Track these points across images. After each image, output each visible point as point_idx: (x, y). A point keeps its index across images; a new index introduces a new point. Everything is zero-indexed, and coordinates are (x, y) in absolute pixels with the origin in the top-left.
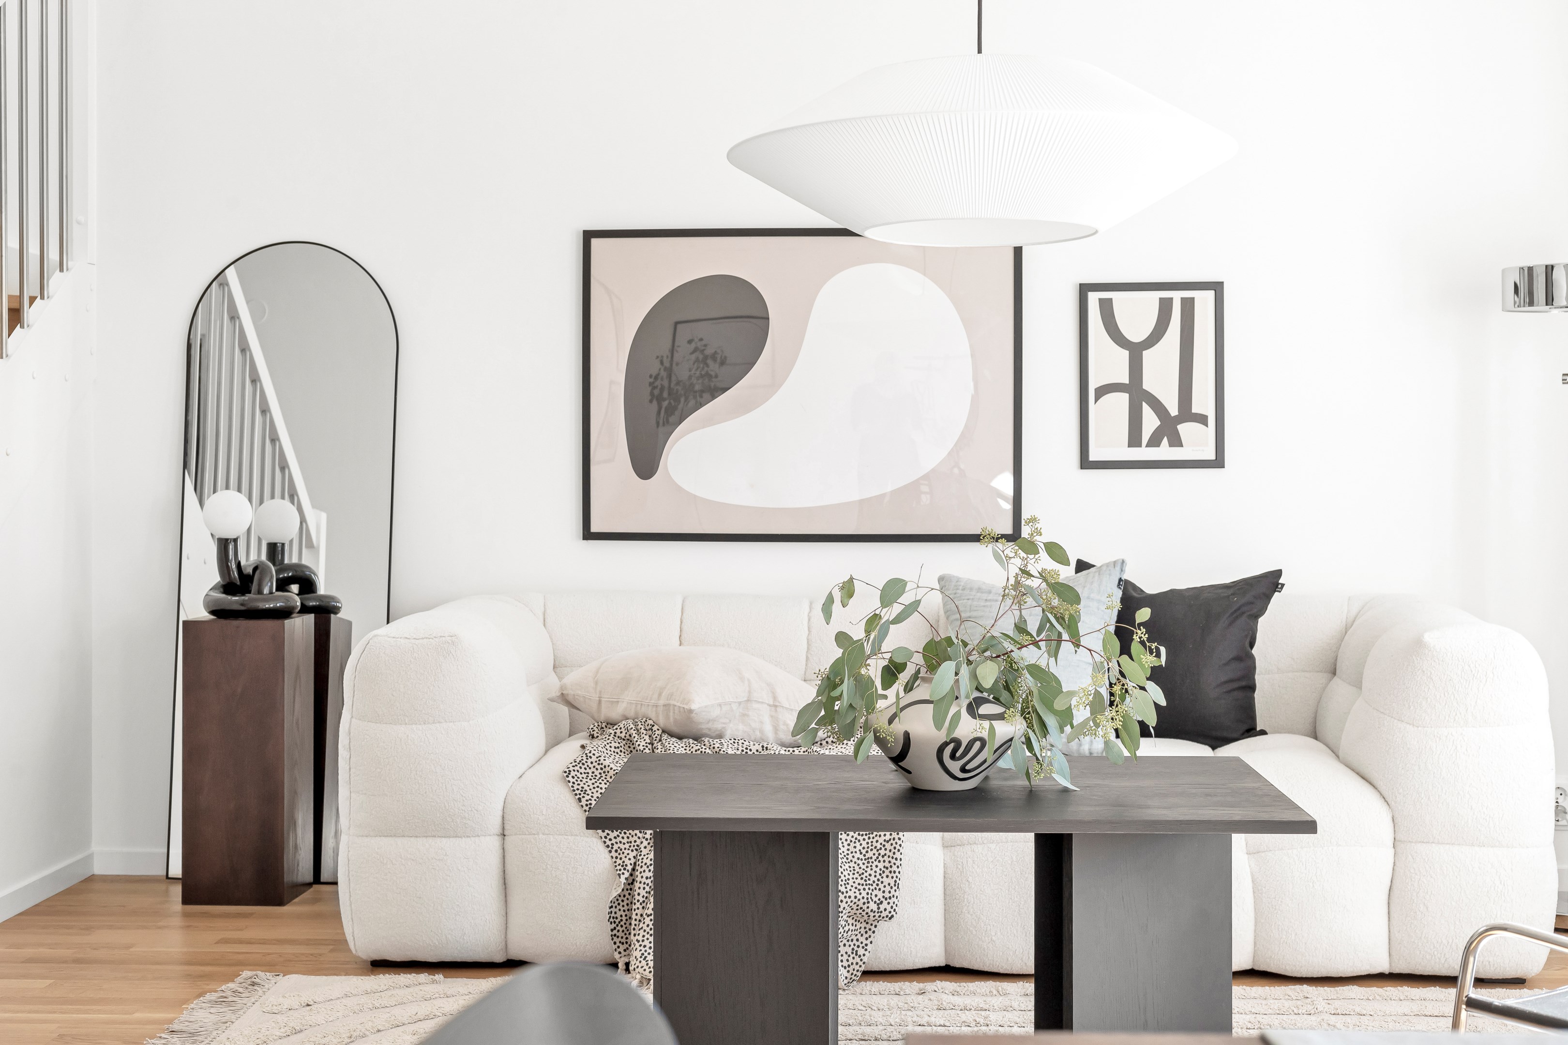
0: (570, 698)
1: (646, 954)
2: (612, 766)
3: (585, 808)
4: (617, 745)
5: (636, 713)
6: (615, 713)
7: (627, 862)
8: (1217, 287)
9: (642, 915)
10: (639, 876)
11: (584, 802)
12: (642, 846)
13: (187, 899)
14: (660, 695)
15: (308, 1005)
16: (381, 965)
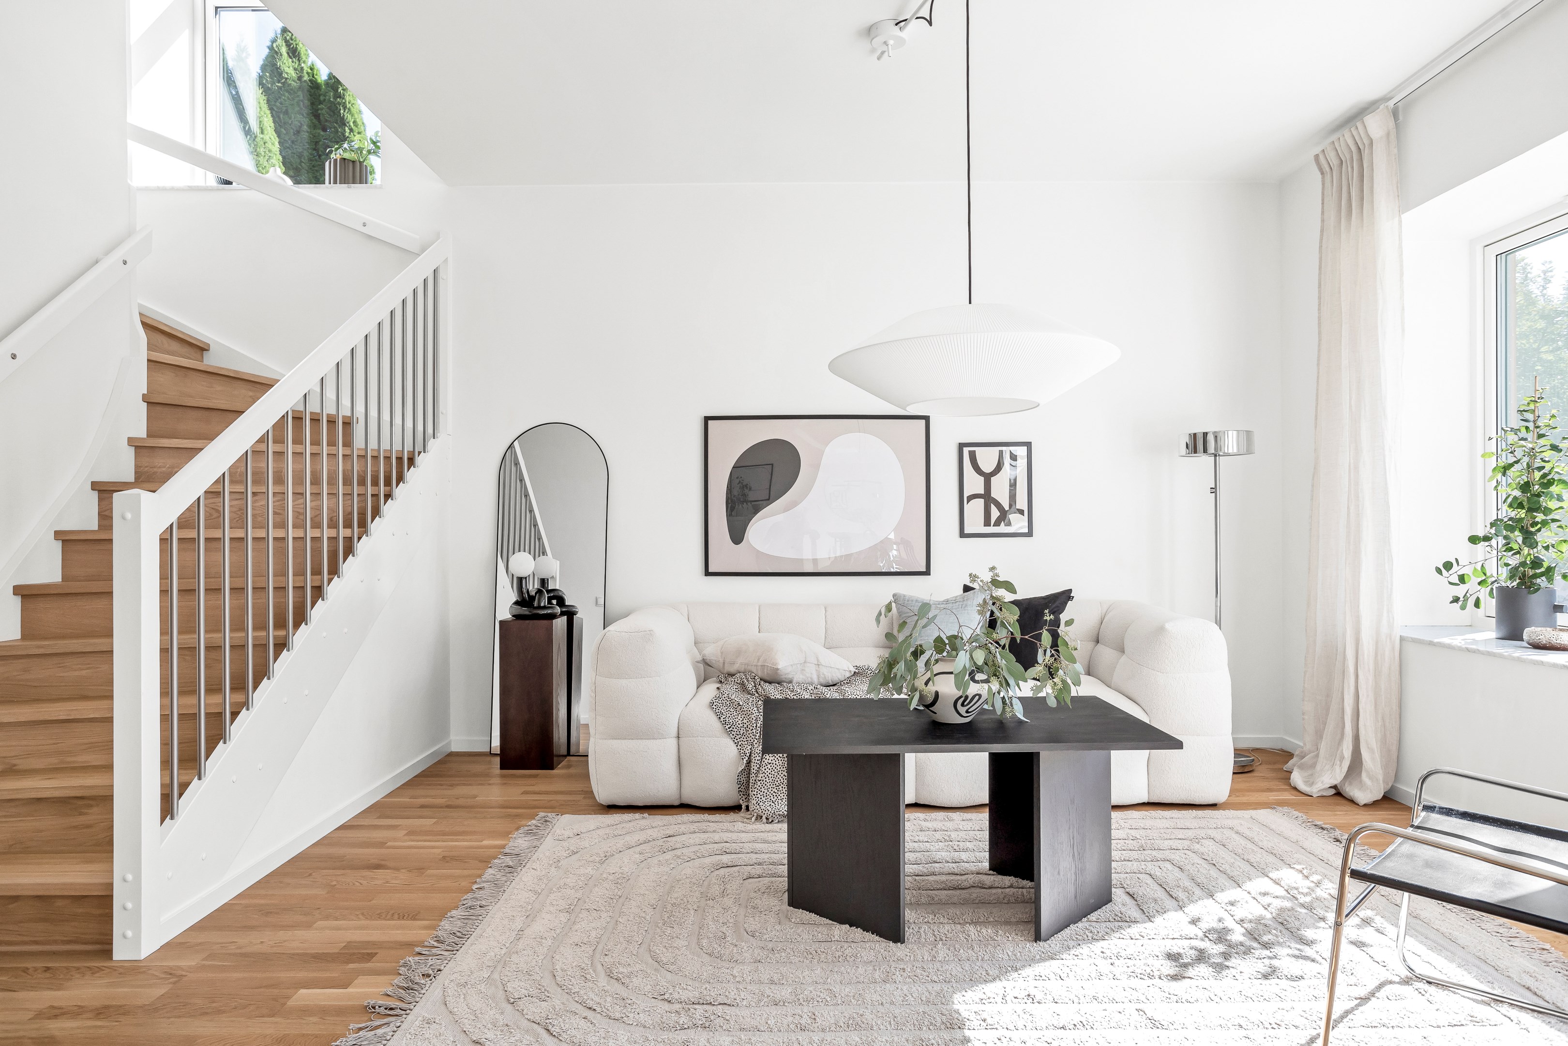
0: (708, 661)
1: (759, 802)
2: (736, 699)
3: (723, 722)
4: (737, 687)
5: (745, 669)
6: (732, 669)
7: (747, 752)
8: (1028, 445)
9: (755, 780)
10: (754, 759)
11: (722, 719)
12: (754, 743)
13: (502, 767)
14: (759, 660)
15: (578, 835)
16: (613, 808)
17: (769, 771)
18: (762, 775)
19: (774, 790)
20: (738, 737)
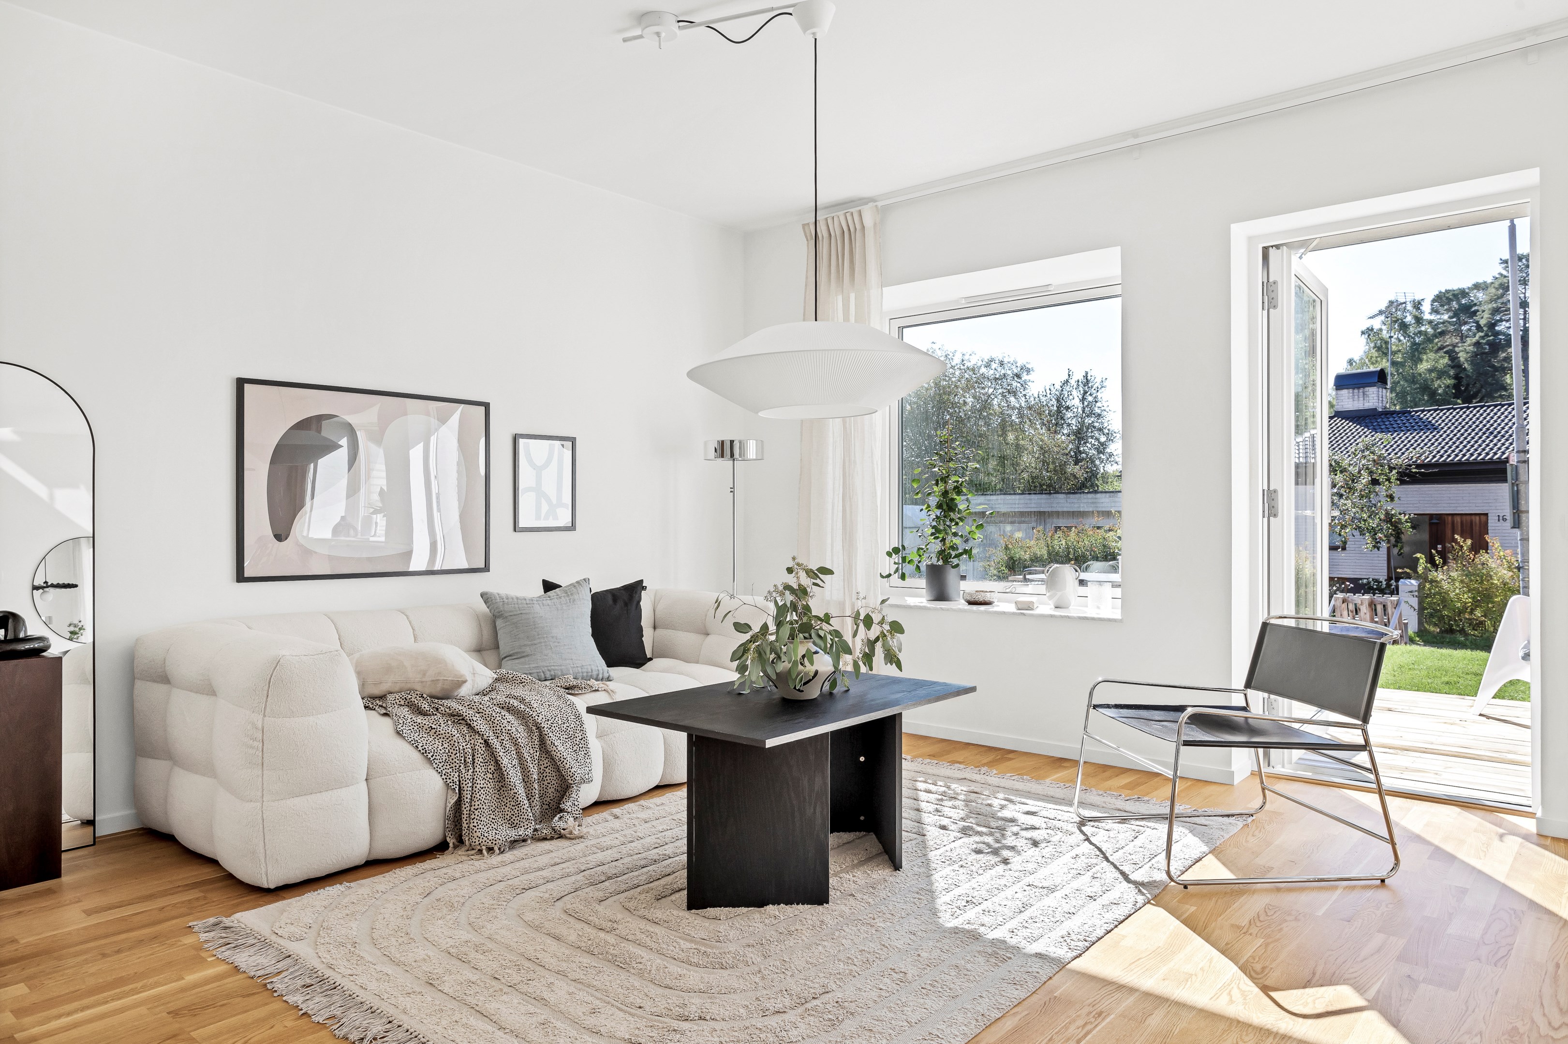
4: (407, 710)
7: (455, 780)
9: (471, 810)
10: (465, 787)
17: (484, 797)
18: (479, 803)
19: (492, 816)
20: (441, 765)
